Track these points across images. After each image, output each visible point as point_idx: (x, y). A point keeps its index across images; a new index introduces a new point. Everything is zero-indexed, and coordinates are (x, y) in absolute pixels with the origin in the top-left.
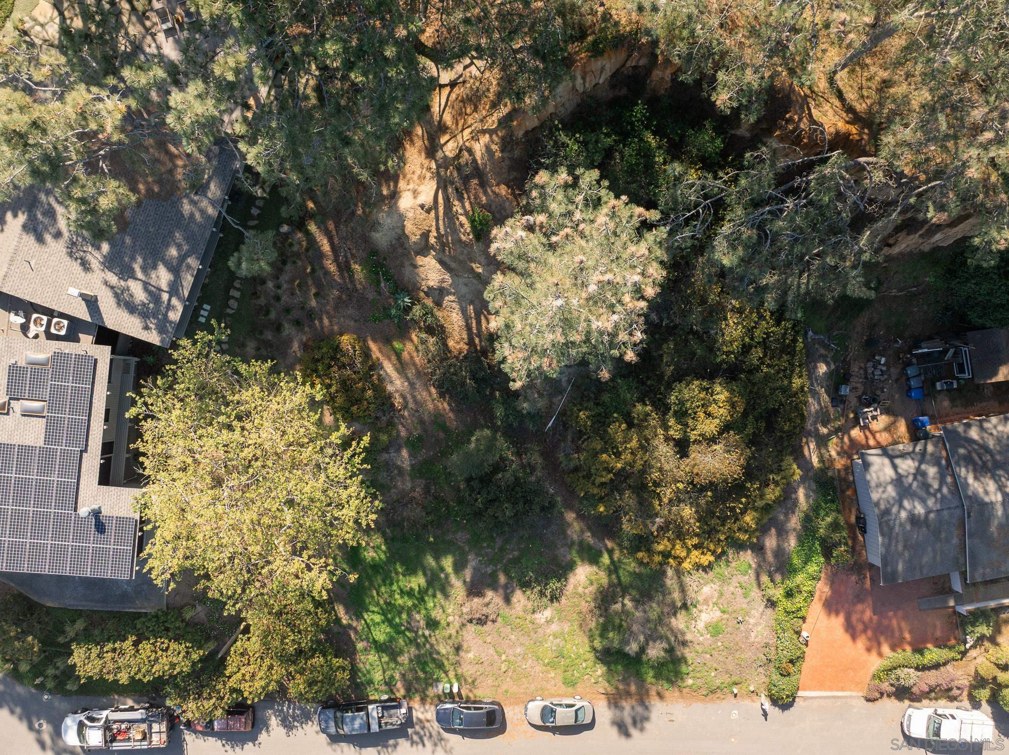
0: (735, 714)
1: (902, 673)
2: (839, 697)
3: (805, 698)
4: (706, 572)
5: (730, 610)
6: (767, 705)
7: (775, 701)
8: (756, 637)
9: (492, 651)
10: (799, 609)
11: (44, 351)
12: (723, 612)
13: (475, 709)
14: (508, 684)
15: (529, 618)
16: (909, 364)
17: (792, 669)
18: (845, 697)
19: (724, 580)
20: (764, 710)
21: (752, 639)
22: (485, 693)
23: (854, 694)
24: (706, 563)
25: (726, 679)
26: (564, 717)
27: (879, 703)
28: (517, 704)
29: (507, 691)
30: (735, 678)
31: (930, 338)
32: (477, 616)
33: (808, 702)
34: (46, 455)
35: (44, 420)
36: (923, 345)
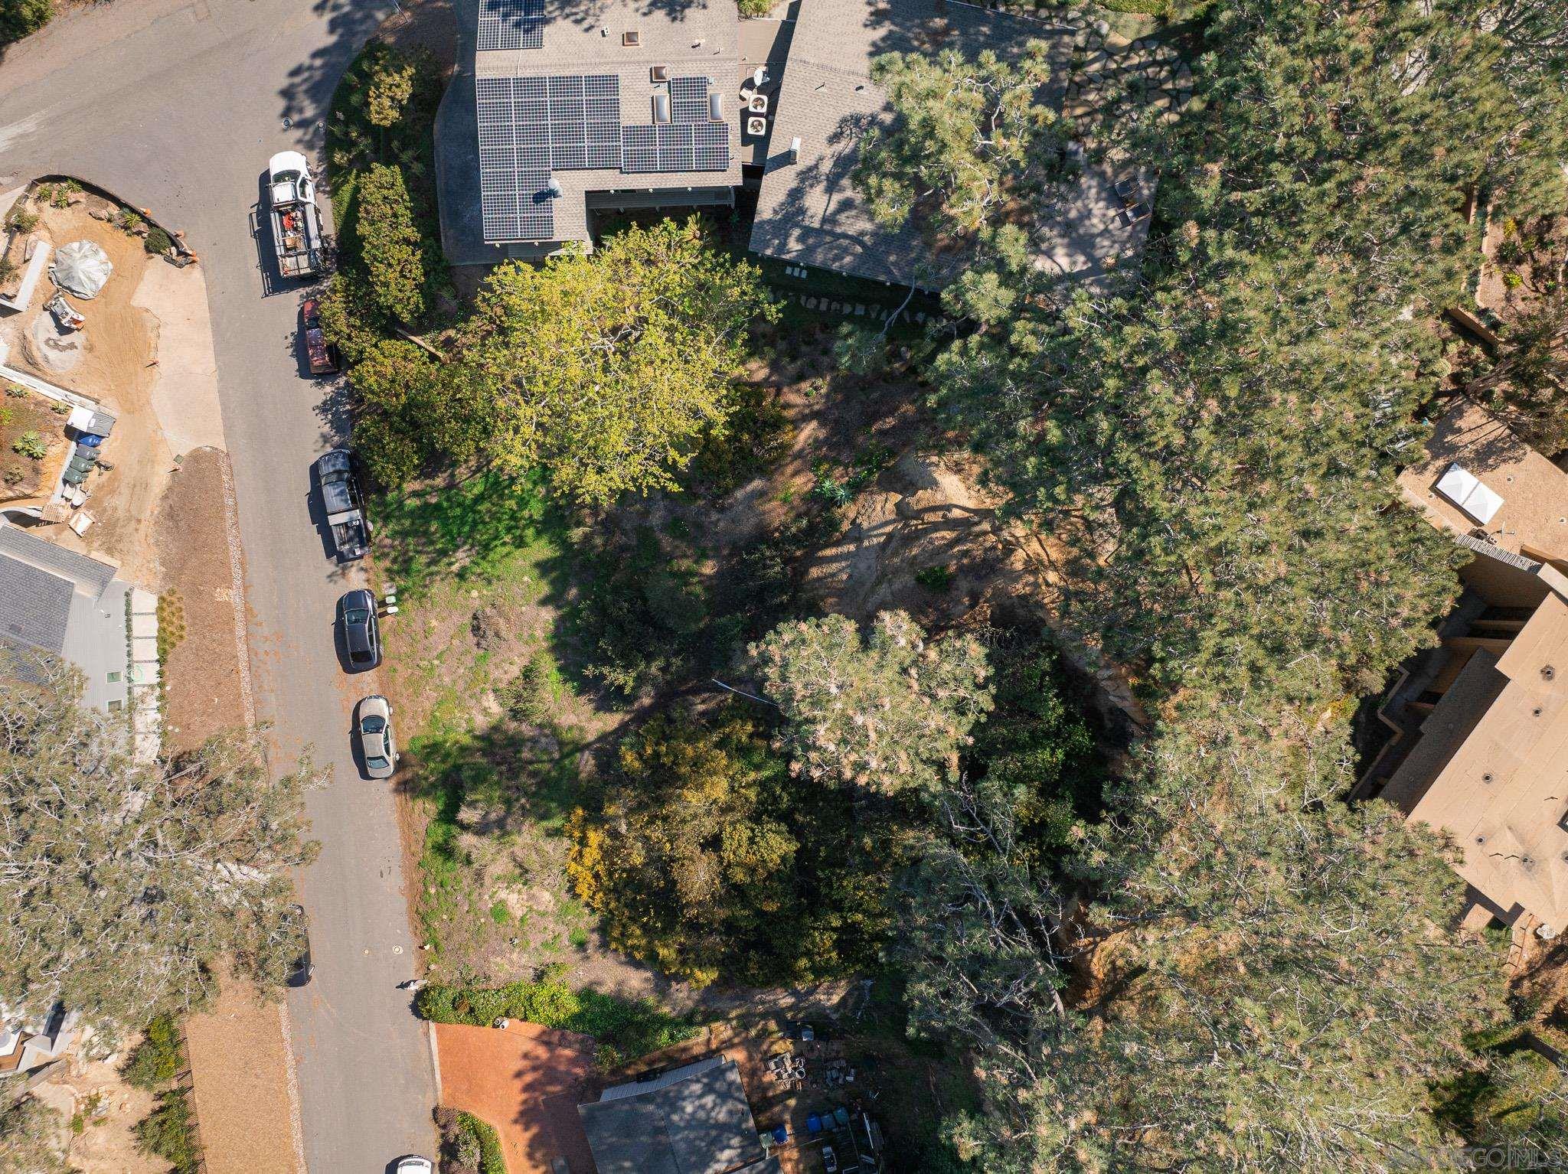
0: (398, 950)
1: (474, 1147)
2: (433, 1075)
3: (427, 1034)
4: (568, 891)
5: (526, 928)
6: (413, 988)
7: (420, 995)
8: (497, 964)
9: (442, 647)
10: (536, 1012)
11: (727, 112)
12: (522, 920)
13: (371, 637)
14: (403, 672)
15: (487, 686)
16: (850, 1110)
17: (462, 1012)
18: (435, 1083)
19: (561, 915)
20: (408, 984)
21: (492, 959)
22: (390, 646)
23: (440, 1093)
24: (578, 891)
25: (441, 934)
26: (374, 743)
27: (432, 1126)
28: (381, 685)
29: (395, 670)
30: (443, 944)
31: (884, 1132)
32: (483, 626)
33: (424, 1040)
34: (612, 131)
35: (650, 123)
36: (875, 1124)
